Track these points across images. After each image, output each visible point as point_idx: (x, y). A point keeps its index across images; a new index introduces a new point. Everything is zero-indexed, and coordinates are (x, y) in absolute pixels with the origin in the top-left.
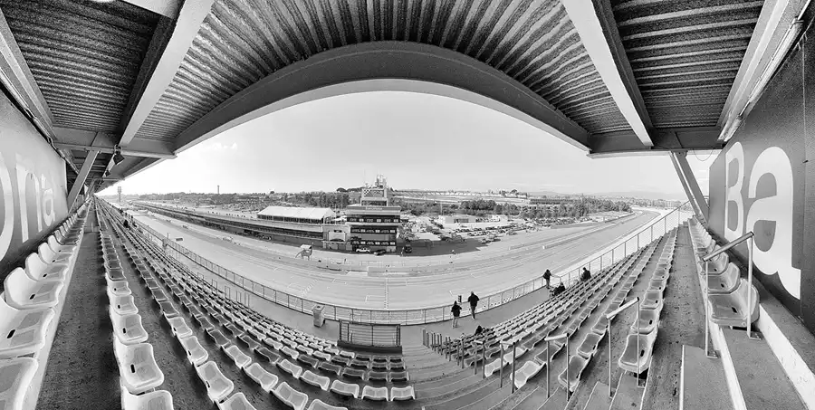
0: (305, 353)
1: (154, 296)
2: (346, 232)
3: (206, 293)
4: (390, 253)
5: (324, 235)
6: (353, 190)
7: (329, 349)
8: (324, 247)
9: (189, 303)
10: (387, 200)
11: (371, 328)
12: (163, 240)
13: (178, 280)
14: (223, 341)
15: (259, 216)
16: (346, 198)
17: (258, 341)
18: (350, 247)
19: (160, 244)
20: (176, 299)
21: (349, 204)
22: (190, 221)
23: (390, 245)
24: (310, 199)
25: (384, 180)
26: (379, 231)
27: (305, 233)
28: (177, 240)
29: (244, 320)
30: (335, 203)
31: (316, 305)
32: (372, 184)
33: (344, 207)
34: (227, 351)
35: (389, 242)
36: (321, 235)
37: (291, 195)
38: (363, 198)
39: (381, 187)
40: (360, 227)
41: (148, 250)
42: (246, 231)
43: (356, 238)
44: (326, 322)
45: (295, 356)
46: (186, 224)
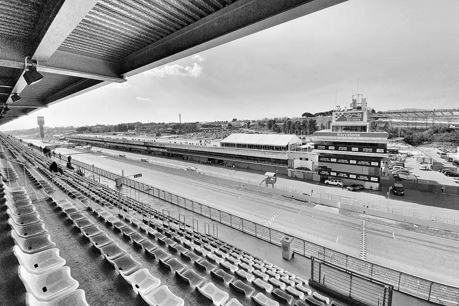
0: (279, 287)
1: (104, 255)
2: (312, 160)
3: (173, 231)
4: (370, 190)
5: (289, 162)
6: (321, 114)
7: (300, 286)
8: (290, 175)
9: (154, 247)
10: (368, 124)
11: (349, 276)
12: (116, 181)
13: (139, 224)
14: (197, 280)
15: (223, 144)
16: (313, 123)
17: (232, 274)
18: (317, 177)
19: (112, 185)
20: (137, 248)
21: (316, 129)
22: (149, 153)
23: (370, 181)
24: (273, 126)
25: (364, 100)
26: (355, 162)
27: (269, 160)
28: (136, 176)
29: (215, 253)
30: (300, 129)
31: (284, 236)
32: (345, 105)
33: (311, 133)
34: (202, 290)
35: (369, 177)
36: (285, 162)
37: (254, 121)
38: (334, 123)
39: (359, 108)
40: (330, 156)
41: (94, 195)
42: (209, 159)
43: (325, 168)
44: (295, 256)
45: (269, 289)
46: (145, 157)
